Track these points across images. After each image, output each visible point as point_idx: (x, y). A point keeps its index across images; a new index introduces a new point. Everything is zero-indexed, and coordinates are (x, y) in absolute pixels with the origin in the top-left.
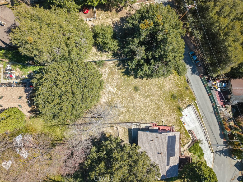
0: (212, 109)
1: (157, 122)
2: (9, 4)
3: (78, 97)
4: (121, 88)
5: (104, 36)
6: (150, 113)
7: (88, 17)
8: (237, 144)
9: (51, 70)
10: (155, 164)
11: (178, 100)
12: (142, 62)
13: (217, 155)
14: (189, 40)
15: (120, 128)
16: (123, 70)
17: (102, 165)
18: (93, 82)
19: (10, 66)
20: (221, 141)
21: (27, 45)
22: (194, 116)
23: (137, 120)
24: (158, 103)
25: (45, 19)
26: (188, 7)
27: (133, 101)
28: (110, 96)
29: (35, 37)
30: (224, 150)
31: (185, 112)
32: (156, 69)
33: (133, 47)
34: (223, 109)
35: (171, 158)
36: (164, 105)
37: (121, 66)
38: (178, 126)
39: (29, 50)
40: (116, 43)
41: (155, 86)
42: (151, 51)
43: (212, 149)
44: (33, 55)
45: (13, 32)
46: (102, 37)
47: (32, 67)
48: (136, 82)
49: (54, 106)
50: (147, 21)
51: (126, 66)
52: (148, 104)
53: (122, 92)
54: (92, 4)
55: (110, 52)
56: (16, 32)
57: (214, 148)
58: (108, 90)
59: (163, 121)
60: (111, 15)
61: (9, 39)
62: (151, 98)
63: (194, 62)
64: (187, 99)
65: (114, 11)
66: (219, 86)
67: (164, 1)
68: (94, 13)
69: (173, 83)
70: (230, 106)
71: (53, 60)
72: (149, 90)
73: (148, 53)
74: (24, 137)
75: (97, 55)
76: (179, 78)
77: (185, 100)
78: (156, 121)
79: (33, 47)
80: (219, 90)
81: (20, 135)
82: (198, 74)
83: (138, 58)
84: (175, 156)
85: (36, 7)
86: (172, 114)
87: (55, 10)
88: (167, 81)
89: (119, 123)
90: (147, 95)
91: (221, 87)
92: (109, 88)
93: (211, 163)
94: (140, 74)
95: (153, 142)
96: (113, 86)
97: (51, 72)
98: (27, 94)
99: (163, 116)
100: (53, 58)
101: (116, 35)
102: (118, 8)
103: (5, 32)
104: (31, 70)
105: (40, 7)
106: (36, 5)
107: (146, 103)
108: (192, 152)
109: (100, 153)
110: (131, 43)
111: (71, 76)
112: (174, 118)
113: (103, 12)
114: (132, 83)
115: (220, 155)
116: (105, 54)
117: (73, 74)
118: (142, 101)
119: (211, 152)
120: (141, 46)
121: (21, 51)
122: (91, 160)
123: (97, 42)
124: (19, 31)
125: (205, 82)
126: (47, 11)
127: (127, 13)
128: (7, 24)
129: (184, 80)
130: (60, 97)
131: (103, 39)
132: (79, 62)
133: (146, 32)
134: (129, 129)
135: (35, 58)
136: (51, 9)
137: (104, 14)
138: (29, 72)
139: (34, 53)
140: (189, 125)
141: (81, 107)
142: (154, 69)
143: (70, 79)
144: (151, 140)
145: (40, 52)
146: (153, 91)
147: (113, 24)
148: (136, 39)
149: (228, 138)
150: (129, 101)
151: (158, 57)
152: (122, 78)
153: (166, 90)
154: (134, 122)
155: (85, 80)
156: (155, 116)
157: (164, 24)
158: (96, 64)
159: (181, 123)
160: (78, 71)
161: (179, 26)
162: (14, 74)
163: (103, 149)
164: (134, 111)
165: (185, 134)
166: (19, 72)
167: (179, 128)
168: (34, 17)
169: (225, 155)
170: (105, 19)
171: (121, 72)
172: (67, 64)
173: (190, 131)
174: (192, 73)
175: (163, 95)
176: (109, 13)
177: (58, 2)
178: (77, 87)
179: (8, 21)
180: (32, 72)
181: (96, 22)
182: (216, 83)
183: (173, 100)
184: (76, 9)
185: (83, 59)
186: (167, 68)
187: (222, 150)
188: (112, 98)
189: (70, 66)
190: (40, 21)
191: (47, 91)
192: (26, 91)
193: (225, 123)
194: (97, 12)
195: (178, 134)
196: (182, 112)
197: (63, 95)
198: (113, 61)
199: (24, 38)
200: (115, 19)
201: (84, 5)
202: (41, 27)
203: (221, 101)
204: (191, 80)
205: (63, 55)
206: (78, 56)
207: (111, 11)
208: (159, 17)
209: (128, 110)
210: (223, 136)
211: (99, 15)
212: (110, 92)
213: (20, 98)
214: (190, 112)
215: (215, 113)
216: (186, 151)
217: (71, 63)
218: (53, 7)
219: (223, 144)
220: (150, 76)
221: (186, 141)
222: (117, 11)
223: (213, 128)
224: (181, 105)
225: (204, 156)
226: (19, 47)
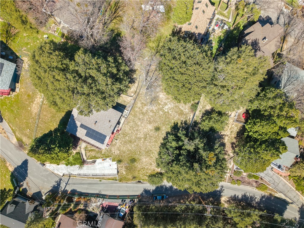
0: (103, 193)
1: (119, 134)
2: (281, 51)
3: (178, 77)
4: (164, 116)
5: (217, 121)
6: (130, 132)
7: (239, 115)
8: (62, 201)
9: (209, 64)
10: (90, 114)
11: (128, 163)
12: (180, 143)
13: (57, 179)
14: (177, 200)
15: (130, 99)
16: (179, 124)
17: (115, 71)
18: (184, 94)
19: (226, 29)
20: (69, 189)
21: (237, 56)
22: (106, 172)
23: (129, 117)
24: (135, 143)
25: (252, 78)
26: (209, 207)
27: (148, 121)
28: (162, 103)
29: (240, 65)
30: (60, 187)
31: (114, 165)
32: (169, 153)
33: (197, 141)
34: (99, 204)
35: (85, 131)
36: (130, 148)
37: (184, 125)
38: (105, 152)
39: (232, 56)
40: (207, 129)
41: (151, 148)
42: (186, 154)
43: (66, 176)
44: (227, 56)
45: (251, 50)
46: (217, 118)
47: (217, 47)
48: (163, 132)
49: (180, 54)
50: (214, 160)
51: (182, 129)
52: (139, 133)
53: (160, 115)
54: (248, 123)
55: (200, 120)
56: (251, 52)
57: (65, 179)
58: (168, 103)
59: (117, 140)
60: (232, 137)
61: (249, 40)
62: (142, 139)
63: (155, 195)
64: (124, 173)
65: (234, 141)
66: (122, 209)
67: (223, 192)
68: (240, 122)
69: (145, 166)
70: (98, 213)
71: (216, 69)
72: (151, 141)
73: (186, 151)
74: (161, 14)
75: (203, 108)
76: (148, 174)
77: (125, 171)
78: (121, 135)
79: (233, 60)
80: (119, 208)
81: (164, 11)
82: (142, 194)
83: (186, 140)
84: (85, 136)
85: (266, 75)
86: (119, 152)
87: (256, 90)
88: (150, 161)
89: (135, 100)
90: (147, 137)
91: (121, 211)
92: (169, 105)
93: (53, 169)
94: (171, 137)
95: (108, 122)
96: (170, 109)
97: (207, 64)
98: (197, 35)
99: (121, 143)
100: (218, 70)
101: (213, 132)
102: (235, 146)
103: (257, 39)
104: (215, 45)
105: (264, 78)
106: (267, 76)
107: (140, 133)
108: (76, 154)
109: (123, 73)
110: (201, 141)
111: (198, 78)
112: (114, 152)
113: (238, 130)
114: (164, 128)
115: (57, 182)
116: (201, 115)
117: (198, 81)
118: (144, 130)
119: (64, 174)
120: (194, 149)
121: (235, 49)
122: (121, 63)
123: (214, 112)
124: (251, 55)
125: (132, 198)
126: (257, 83)
127: (227, 151)
128: (263, 43)
129: (143, 179)
130: (185, 62)
131: (215, 119)
132: (204, 90)
133: (205, 156)
134: (126, 106)
135: (224, 57)
136: (259, 87)
137: (236, 130)
138: (214, 42)
139: (228, 58)
140: (100, 164)
141: (168, 74)
142: (170, 152)
143: (196, 77)
144: (110, 121)
145: (227, 64)
146: (147, 144)
147: (223, 135)
148: (203, 145)
149: (70, 196)
150: (150, 118)
151: (180, 158)
152: (173, 121)
153: (142, 156)
154: (130, 114)
155: (189, 88)
156: (125, 135)
157: (206, 173)
158: (195, 103)
159: (106, 157)
160: (198, 85)
161: (197, 187)
162: (217, 29)
163: (124, 77)
164: (139, 119)
165: (95, 156)
166: (218, 34)
167: (103, 153)
168: (257, 70)
169: (54, 187)
170: (231, 129)
171: (178, 122)
172: (207, 80)
173: (94, 162)
174: (145, 190)
175: (139, 152)
176: (234, 135)
177: (261, 95)
178: (186, 79)
179: (265, 46)
180: (213, 45)
181: (232, 120)
182: (126, 207)
183: (131, 158)
184: (250, 107)
185: (206, 94)
186: (165, 163)
187: (60, 186)
188: (159, 104)
189: (205, 81)
190: (252, 74)
191: (194, 54)
192: (199, 34)
193: (85, 199)
194: (241, 125)
195: (103, 147)
196: (116, 162)
197: (186, 65)
198: (191, 120)
199: (243, 56)
200: (227, 139)
201: (250, 116)
202: (246, 72)
203: (106, 205)
204: (140, 185)
205: (216, 80)
206: (210, 92)
207: (235, 138)
208: (213, 172)
209: (142, 113)
210: (74, 192)
211: (236, 126)
212: (166, 104)
213: (196, 27)
214: (112, 170)
215: (98, 194)
216: (79, 149)
217: (207, 83)
218: (259, 90)
219: (65, 189)
220: (164, 145)
221: (88, 154)
222: (233, 144)
223: (86, 186)
224: (122, 164)
225: (65, 165)
226: (238, 48)
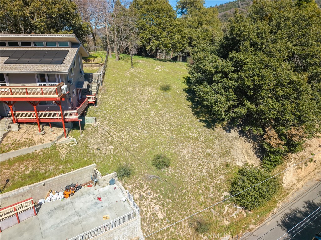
23: (106, 85)
36: (137, 134)
112: (98, 149)
114: (174, 86)
